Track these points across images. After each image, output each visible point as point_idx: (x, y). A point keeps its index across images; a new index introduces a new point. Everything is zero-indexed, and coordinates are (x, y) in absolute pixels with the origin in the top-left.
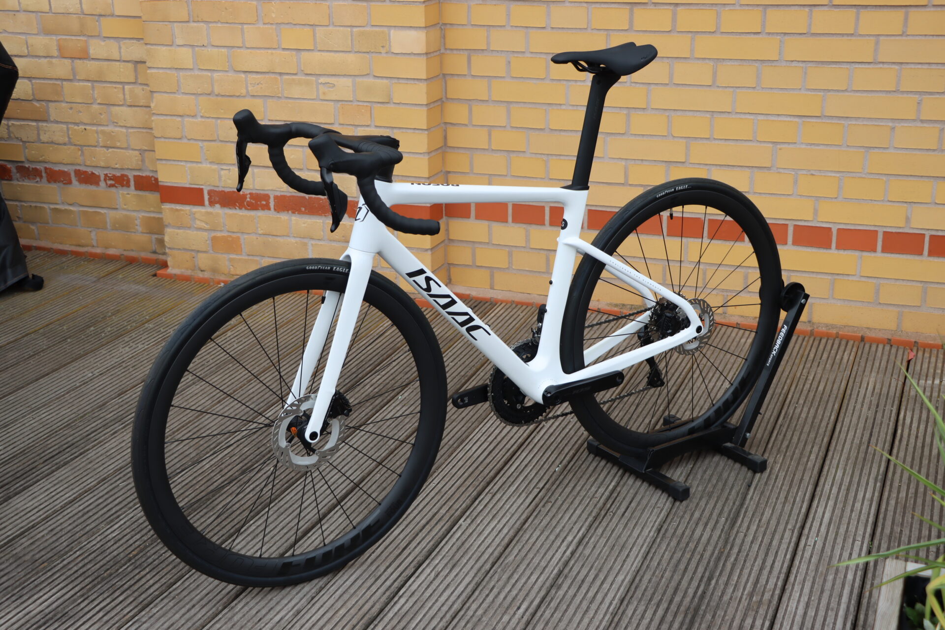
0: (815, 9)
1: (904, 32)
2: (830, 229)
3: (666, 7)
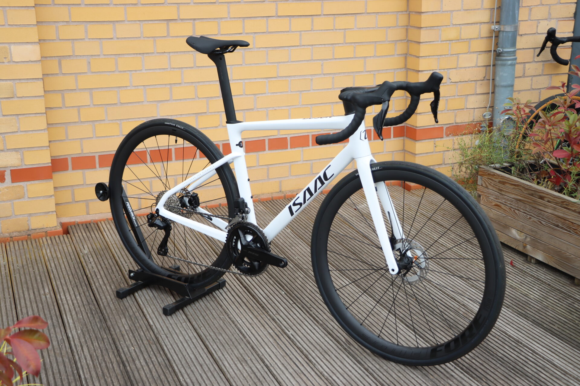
0: (270, 19)
1: (312, 29)
3: (188, 21)
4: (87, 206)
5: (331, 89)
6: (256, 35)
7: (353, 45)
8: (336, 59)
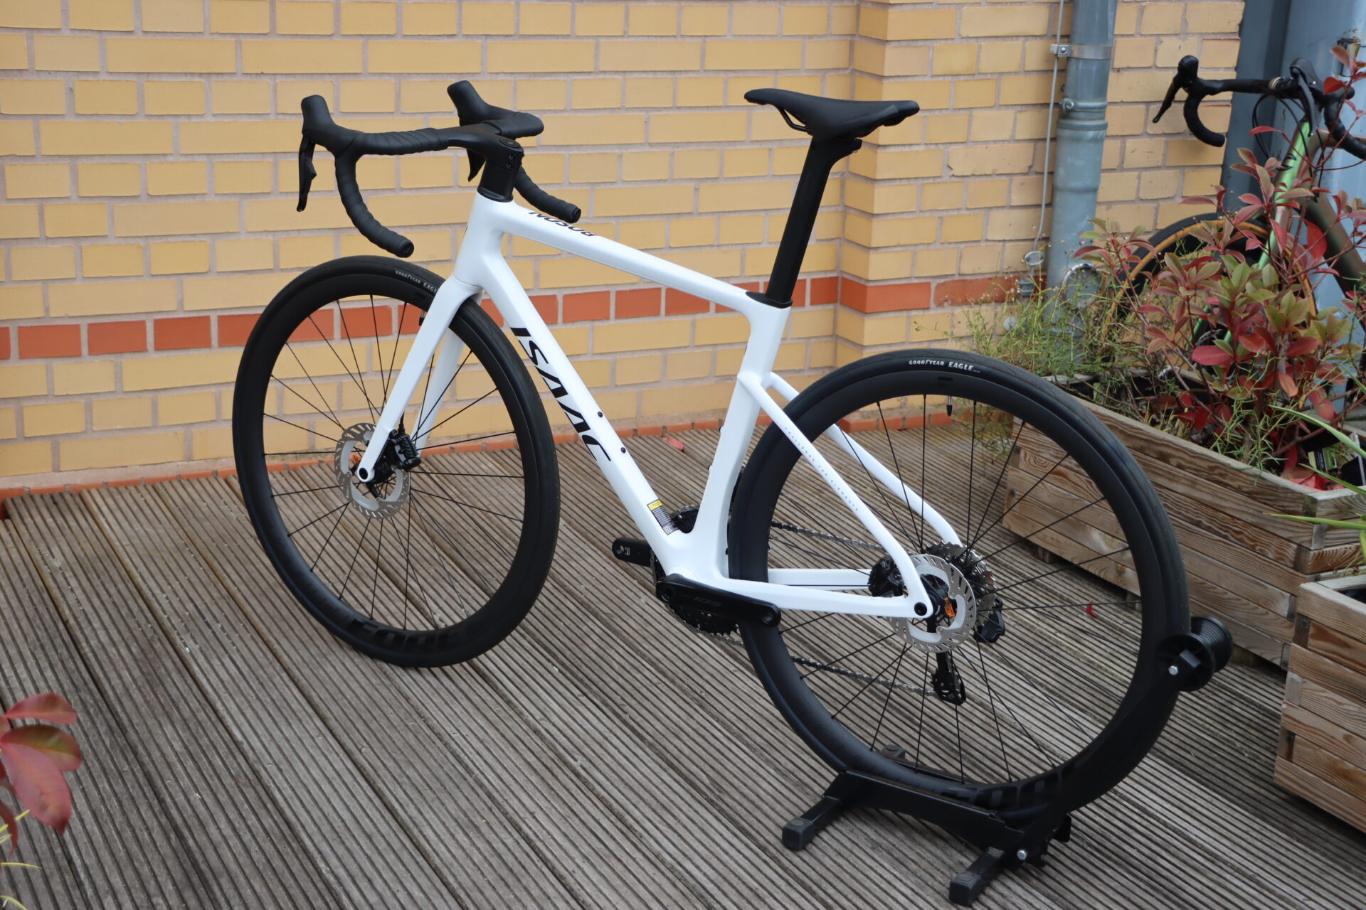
1: (625, 32)
2: (554, 297)
4: (56, 452)
5: (665, 181)
6: (489, 41)
7: (722, 75)
8: (679, 108)
